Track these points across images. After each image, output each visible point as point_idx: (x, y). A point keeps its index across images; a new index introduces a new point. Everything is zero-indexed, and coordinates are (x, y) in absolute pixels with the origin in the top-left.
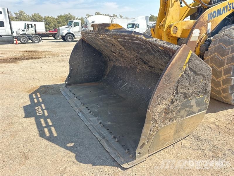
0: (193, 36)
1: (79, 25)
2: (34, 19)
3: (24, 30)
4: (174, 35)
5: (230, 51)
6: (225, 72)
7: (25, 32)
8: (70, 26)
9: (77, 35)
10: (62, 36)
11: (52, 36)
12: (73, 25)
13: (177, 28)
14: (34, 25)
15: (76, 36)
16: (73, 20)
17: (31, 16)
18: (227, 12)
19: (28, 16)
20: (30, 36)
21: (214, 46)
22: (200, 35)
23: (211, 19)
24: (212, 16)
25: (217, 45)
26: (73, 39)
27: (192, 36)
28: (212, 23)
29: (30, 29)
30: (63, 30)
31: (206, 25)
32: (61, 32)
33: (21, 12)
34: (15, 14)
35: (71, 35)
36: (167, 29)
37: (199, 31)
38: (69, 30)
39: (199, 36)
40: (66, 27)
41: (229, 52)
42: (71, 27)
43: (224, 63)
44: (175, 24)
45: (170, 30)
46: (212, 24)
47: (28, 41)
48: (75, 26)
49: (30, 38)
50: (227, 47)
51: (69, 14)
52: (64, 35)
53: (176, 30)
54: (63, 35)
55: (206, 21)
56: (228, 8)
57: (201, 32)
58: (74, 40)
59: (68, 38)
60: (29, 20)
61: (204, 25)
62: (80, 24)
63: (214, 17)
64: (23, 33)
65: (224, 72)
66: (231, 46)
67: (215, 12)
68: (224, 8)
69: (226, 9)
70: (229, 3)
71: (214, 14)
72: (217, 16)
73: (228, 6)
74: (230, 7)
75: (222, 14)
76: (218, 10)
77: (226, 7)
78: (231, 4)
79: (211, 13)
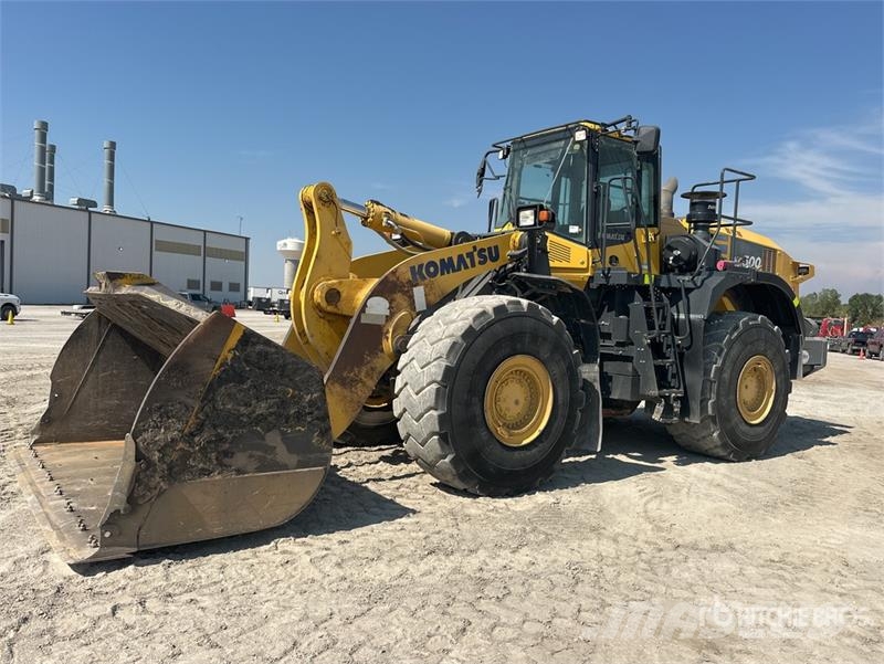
0: (366, 312)
4: (330, 309)
13: (338, 292)
22: (392, 314)
23: (423, 278)
24: (424, 272)
27: (364, 312)
28: (426, 286)
31: (408, 291)
37: (388, 304)
39: (388, 314)
46: (427, 289)
53: (338, 298)
55: (407, 283)
56: (477, 259)
57: (393, 306)
61: (405, 293)
67: (432, 263)
68: (460, 257)
69: (468, 261)
70: (475, 248)
71: (432, 269)
72: (442, 274)
73: (475, 253)
74: (480, 255)
75: (459, 269)
76: (442, 261)
77: (470, 255)
78: (483, 250)
79: (421, 266)
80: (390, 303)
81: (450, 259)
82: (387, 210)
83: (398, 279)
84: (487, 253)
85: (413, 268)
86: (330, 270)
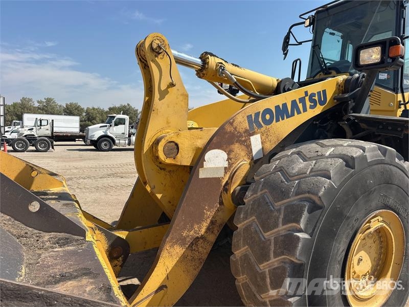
0: (205, 167)
1: (124, 124)
2: (68, 111)
3: (33, 129)
4: (168, 161)
5: (282, 216)
6: (273, 278)
7: (34, 132)
8: (107, 125)
9: (119, 140)
10: (91, 141)
11: (81, 140)
12: (113, 124)
13: (177, 145)
14: (51, 121)
15: (117, 141)
16: (114, 115)
17: (65, 107)
18: (305, 110)
19: (60, 106)
20: (33, 140)
21: (252, 197)
22: (230, 165)
23: (260, 126)
24: (260, 119)
25: (259, 194)
26: (111, 146)
27: (203, 167)
28: (262, 135)
29: (42, 127)
30: (96, 130)
31: (245, 141)
32: (90, 134)
33: (49, 100)
34: (38, 102)
35: (109, 139)
36: (152, 147)
37: (226, 156)
38: (106, 131)
39: (227, 166)
40: (101, 127)
41: (278, 218)
42: (111, 126)
43: (269, 252)
44: (170, 136)
45: (157, 150)
46: (264, 137)
47: (27, 147)
48: (116, 125)
49: (33, 142)
50: (276, 204)
51: (128, 105)
52: (95, 138)
53: (176, 150)
54: (93, 139)
55: (244, 132)
56: (308, 104)
57: (231, 156)
58: (114, 147)
59: (103, 144)
60: (60, 112)
61: (242, 143)
62: (127, 122)
63: (269, 122)
64: (29, 133)
65: (270, 279)
66: (285, 201)
67: (268, 111)
68: (294, 102)
69: (300, 106)
70: (306, 93)
71: (268, 117)
72: (278, 120)
73: (307, 98)
74: (311, 100)
75: (293, 115)
76: (277, 107)
77: (302, 100)
78: (313, 95)
79: (257, 114)
80: (228, 154)
81: (285, 105)
82: (221, 61)
83: (235, 128)
84: (316, 98)
85: (249, 117)
86: (168, 123)
